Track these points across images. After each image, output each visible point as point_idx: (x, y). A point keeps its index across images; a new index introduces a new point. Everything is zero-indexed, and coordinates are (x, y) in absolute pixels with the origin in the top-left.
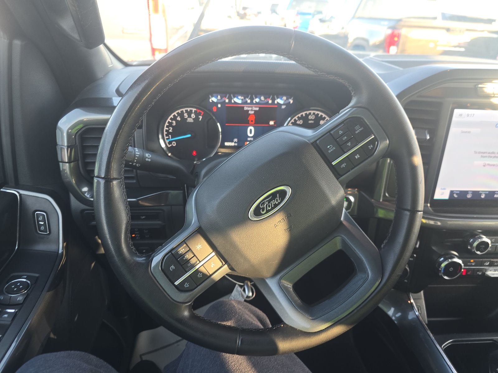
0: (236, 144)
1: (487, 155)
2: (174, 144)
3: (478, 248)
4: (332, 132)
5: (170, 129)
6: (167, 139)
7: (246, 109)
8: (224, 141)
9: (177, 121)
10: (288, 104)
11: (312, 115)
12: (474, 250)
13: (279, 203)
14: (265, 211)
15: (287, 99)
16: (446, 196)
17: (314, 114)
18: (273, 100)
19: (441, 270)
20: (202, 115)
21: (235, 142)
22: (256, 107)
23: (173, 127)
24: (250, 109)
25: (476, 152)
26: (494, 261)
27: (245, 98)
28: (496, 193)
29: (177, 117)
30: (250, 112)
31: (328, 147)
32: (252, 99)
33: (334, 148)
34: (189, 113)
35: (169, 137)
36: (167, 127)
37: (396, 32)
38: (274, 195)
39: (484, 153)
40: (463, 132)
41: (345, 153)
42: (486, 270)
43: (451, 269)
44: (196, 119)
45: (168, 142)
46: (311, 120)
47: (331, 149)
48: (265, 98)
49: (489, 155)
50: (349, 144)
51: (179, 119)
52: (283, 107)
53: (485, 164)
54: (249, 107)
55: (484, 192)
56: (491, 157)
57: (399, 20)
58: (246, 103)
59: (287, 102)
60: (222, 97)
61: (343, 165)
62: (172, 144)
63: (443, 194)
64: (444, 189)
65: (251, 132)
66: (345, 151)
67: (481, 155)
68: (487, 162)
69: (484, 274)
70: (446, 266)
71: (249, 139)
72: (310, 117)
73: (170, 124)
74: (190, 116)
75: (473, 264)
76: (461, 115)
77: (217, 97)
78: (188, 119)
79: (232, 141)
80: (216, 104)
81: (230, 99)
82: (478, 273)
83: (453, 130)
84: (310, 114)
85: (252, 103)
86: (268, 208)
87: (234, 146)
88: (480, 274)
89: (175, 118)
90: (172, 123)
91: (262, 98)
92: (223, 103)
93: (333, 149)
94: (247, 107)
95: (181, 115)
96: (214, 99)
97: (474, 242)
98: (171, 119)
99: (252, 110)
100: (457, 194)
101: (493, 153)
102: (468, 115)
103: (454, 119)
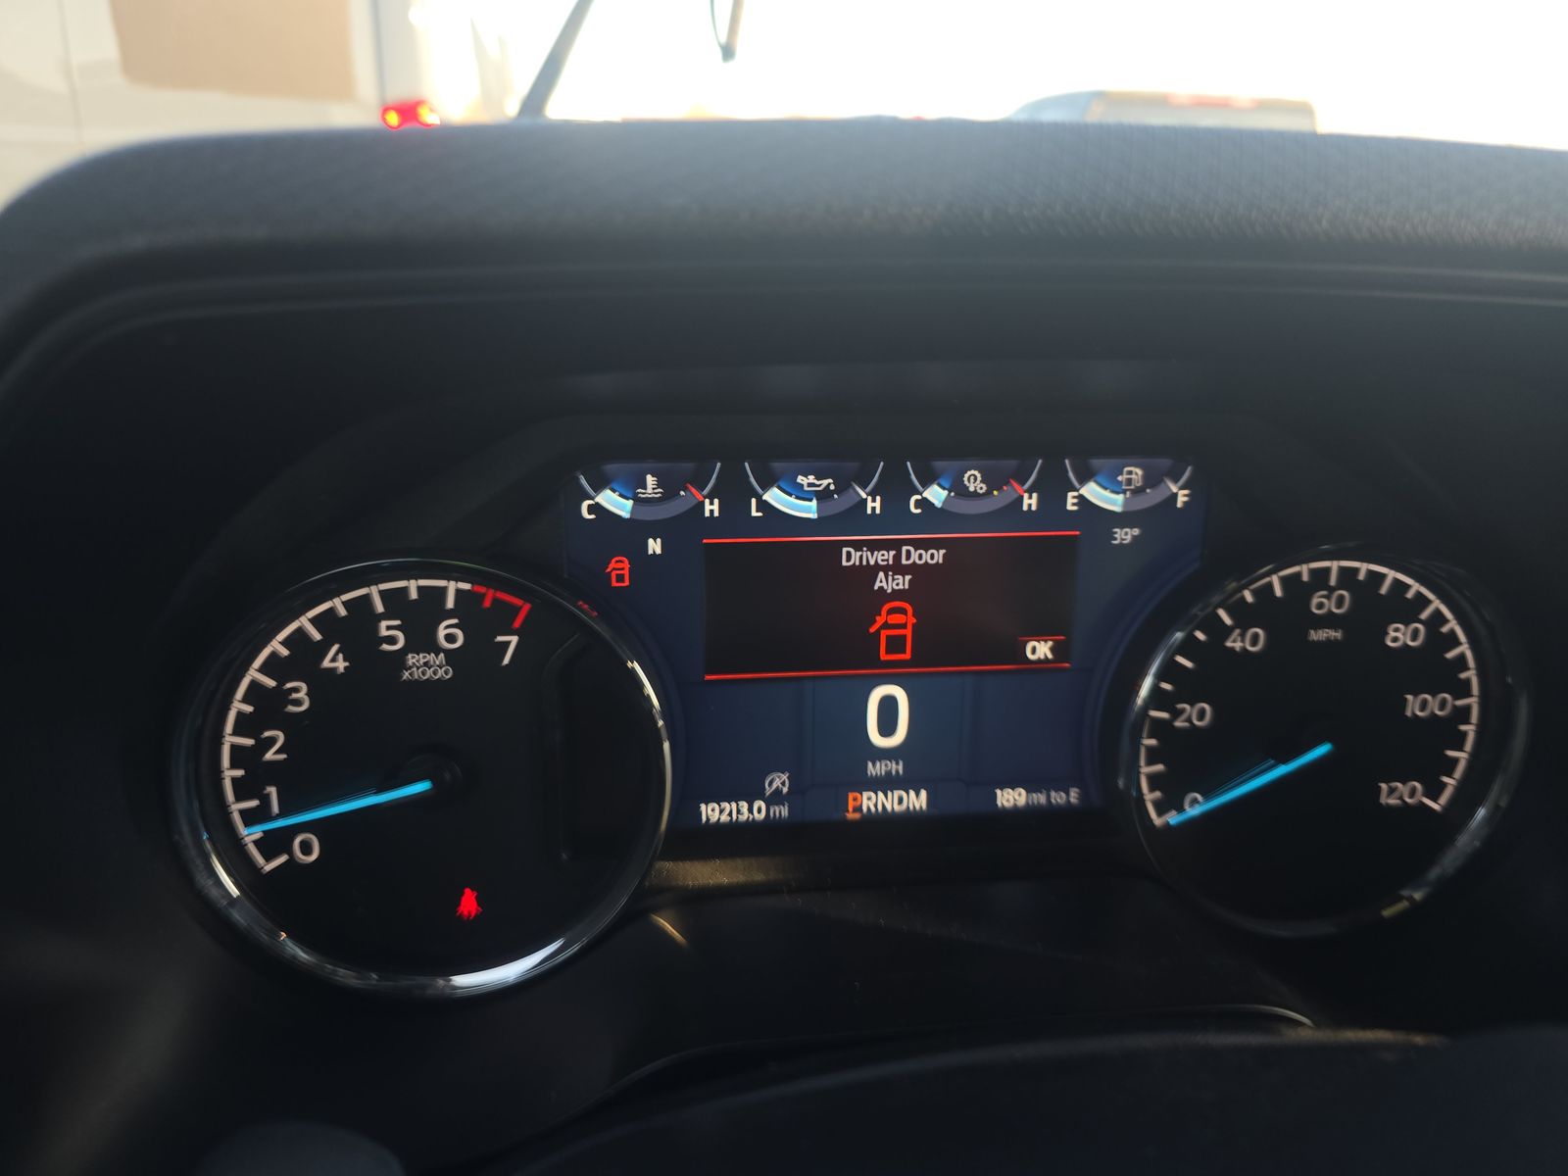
0: (783, 811)
2: (309, 852)
5: (272, 741)
6: (250, 818)
7: (851, 558)
8: (690, 796)
9: (321, 683)
10: (1153, 518)
11: (1332, 590)
15: (1152, 480)
17: (1348, 575)
18: (1053, 490)
20: (517, 624)
21: (776, 798)
22: (924, 545)
23: (289, 724)
24: (884, 557)
27: (842, 487)
29: (322, 649)
30: (881, 582)
32: (895, 490)
34: (420, 618)
35: (265, 800)
36: (243, 726)
44: (474, 658)
45: (257, 836)
46: (1329, 621)
48: (993, 481)
51: (335, 661)
52: (1124, 535)
54: (874, 546)
58: (852, 517)
59: (1153, 497)
60: (670, 488)
62: (290, 852)
65: (887, 726)
71: (876, 769)
72: (1320, 603)
73: (268, 706)
74: (422, 639)
77: (631, 487)
78: (411, 659)
79: (751, 793)
80: (630, 532)
81: (735, 494)
84: (1320, 578)
85: (895, 513)
87: (769, 824)
89: (303, 657)
90: (282, 696)
91: (974, 481)
92: (683, 529)
94: (858, 546)
95: (357, 629)
96: (615, 502)
98: (271, 666)
99: (897, 568)
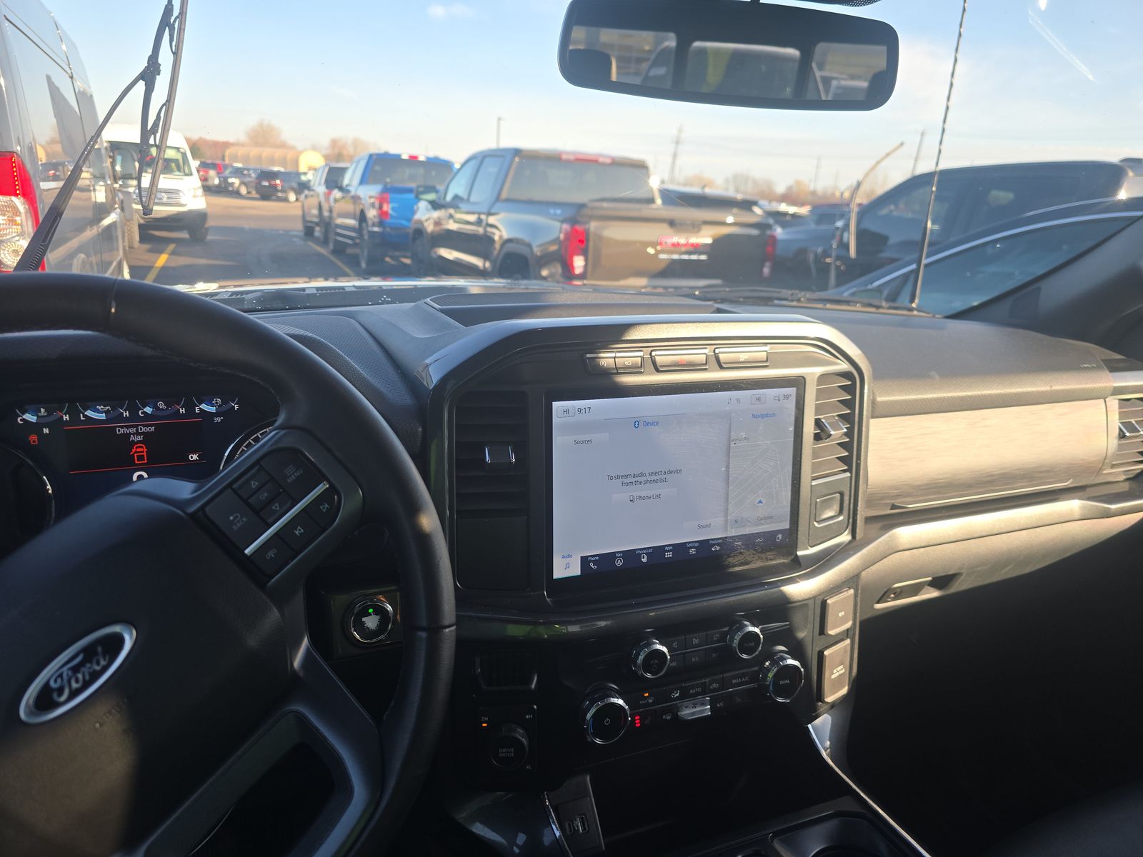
1: (633, 480)
3: (647, 665)
4: (235, 486)
7: (120, 431)
10: (226, 413)
12: (641, 672)
13: (105, 669)
14: (66, 692)
15: (224, 402)
16: (576, 570)
18: (190, 407)
19: (587, 729)
22: (146, 426)
24: (131, 430)
25: (610, 478)
26: (688, 686)
27: (114, 409)
28: (666, 548)
30: (132, 438)
31: (231, 518)
32: (134, 410)
33: (244, 519)
37: (579, 227)
38: (89, 652)
39: (626, 477)
40: (577, 443)
41: (270, 527)
42: (678, 709)
43: (607, 722)
47: (238, 522)
48: (168, 405)
49: (636, 479)
50: (276, 507)
52: (218, 420)
53: (633, 497)
54: (128, 427)
55: (645, 551)
56: (640, 483)
57: (582, 206)
58: (120, 418)
59: (225, 407)
60: (50, 412)
61: (271, 554)
63: (567, 566)
64: (569, 556)
66: (270, 521)
67: (621, 480)
68: (636, 494)
69: (676, 717)
70: (594, 716)
75: (651, 701)
76: (566, 412)
77: (36, 412)
80: (36, 427)
81: (74, 413)
82: (664, 717)
83: (558, 441)
85: (134, 417)
86: (75, 685)
88: (669, 718)
91: (161, 405)
92: (56, 425)
93: (243, 521)
94: (122, 427)
96: (30, 418)
97: (638, 655)
99: (137, 433)
100: (595, 562)
101: (642, 475)
102: (580, 410)
103: (556, 420)
